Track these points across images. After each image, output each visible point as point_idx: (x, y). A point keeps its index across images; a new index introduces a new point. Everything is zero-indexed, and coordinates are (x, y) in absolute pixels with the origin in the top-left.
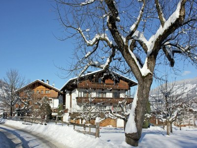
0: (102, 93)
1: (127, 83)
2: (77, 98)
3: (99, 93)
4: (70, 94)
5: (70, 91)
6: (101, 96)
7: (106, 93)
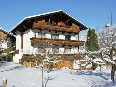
0: (55, 35)
1: (78, 27)
2: (31, 39)
3: (53, 35)
4: (22, 35)
5: (21, 32)
6: (54, 37)
7: (59, 35)
